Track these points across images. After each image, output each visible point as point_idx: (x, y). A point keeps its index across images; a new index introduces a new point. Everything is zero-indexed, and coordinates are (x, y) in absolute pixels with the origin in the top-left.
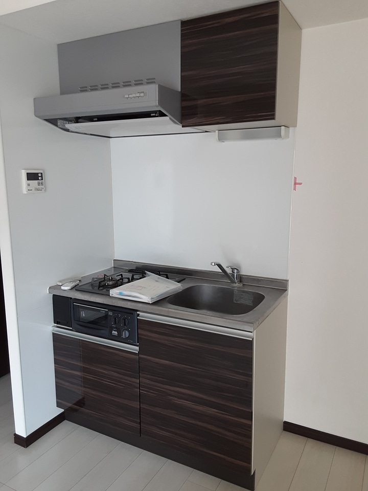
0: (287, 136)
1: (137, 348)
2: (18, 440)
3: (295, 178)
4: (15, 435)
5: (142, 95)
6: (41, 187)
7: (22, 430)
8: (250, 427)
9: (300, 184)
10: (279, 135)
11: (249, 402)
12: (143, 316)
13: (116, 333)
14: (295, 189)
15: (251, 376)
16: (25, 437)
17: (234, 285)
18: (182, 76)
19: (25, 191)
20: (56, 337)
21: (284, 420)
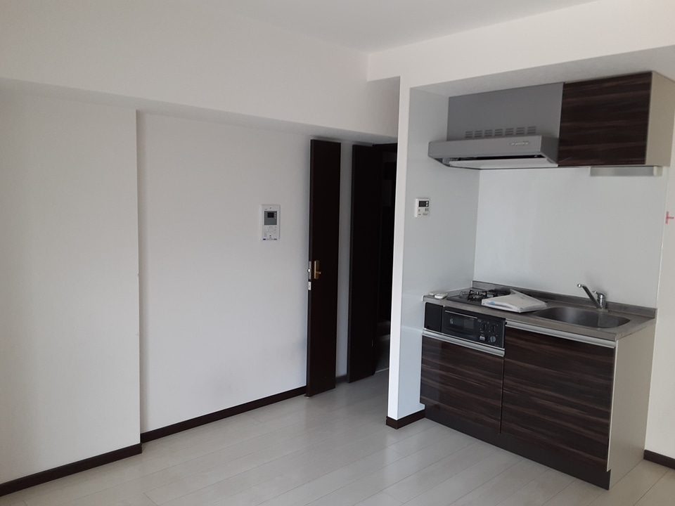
0: (660, 174)
1: (503, 352)
2: (390, 422)
3: (668, 213)
4: (387, 417)
5: (527, 143)
6: (427, 212)
7: (394, 413)
8: (608, 426)
9: (673, 218)
10: (651, 174)
11: (608, 403)
12: (512, 323)
13: (484, 338)
14: (667, 222)
15: (611, 380)
16: (397, 419)
17: (600, 310)
18: (561, 127)
19: (416, 215)
20: (425, 339)
21: (645, 449)
